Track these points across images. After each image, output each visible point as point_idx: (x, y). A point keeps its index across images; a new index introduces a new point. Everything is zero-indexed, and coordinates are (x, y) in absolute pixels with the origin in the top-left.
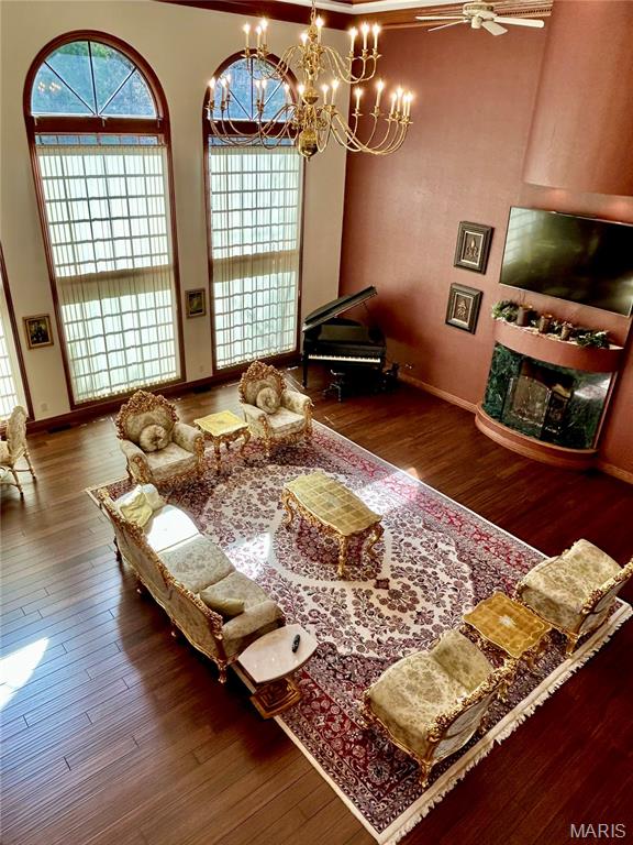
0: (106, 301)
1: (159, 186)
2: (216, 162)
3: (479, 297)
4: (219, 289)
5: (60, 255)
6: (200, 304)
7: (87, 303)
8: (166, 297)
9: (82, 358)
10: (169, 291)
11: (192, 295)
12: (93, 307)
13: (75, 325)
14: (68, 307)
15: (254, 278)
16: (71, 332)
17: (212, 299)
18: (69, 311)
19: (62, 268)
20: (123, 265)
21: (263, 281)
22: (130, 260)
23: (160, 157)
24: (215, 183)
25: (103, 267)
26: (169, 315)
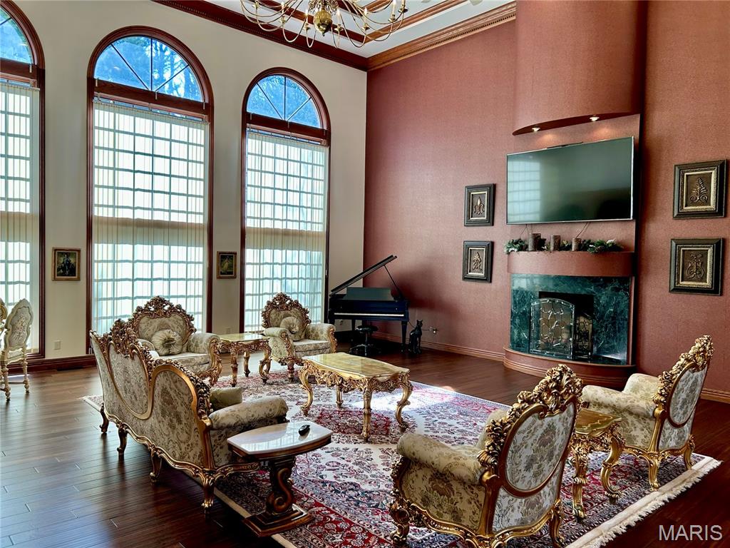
0: (139, 247)
1: (200, 154)
2: (252, 144)
3: (491, 247)
4: (250, 255)
5: (100, 196)
6: (230, 267)
7: (120, 246)
8: (198, 253)
9: (107, 299)
10: (201, 249)
11: (224, 256)
12: (125, 250)
13: (105, 264)
14: (100, 245)
15: (284, 251)
16: (99, 271)
17: (243, 264)
18: (101, 250)
19: (100, 208)
20: (159, 216)
21: (292, 255)
22: (167, 213)
23: (203, 131)
24: (251, 162)
25: (140, 215)
26: (199, 271)
